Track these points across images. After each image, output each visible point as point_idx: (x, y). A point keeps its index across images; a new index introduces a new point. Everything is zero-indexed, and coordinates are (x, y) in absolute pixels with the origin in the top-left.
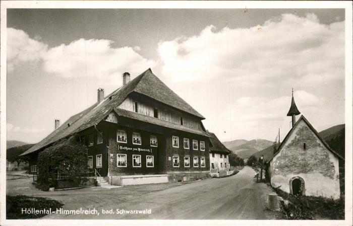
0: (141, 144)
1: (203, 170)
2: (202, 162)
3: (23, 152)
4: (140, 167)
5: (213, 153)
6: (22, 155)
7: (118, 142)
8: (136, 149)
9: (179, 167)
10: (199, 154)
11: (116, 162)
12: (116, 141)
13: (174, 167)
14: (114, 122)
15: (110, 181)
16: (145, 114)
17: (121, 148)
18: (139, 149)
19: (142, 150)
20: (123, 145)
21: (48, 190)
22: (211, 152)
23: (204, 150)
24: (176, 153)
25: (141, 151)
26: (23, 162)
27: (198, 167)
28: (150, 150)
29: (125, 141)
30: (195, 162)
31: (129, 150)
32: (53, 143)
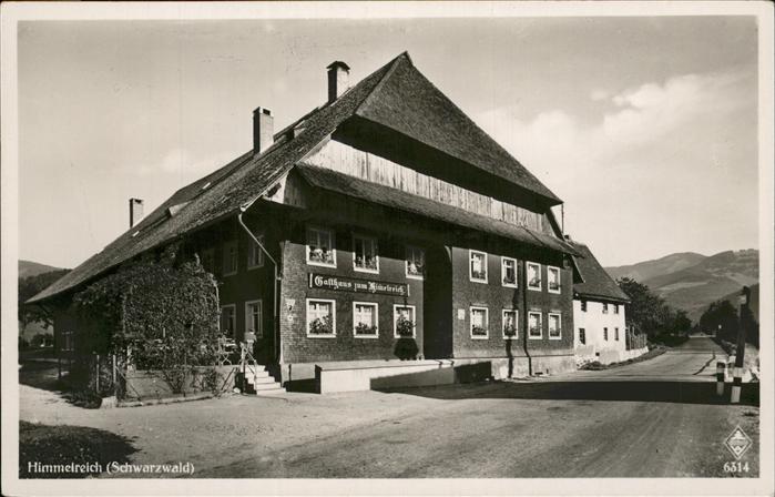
0: (377, 272)
1: (555, 348)
2: (552, 324)
3: (36, 293)
4: (376, 336)
5: (584, 299)
6: (33, 299)
7: (309, 263)
8: (365, 287)
9: (486, 337)
10: (544, 301)
11: (304, 323)
12: (305, 262)
13: (473, 337)
14: (298, 205)
15: (285, 378)
16: (392, 186)
17: (319, 281)
18: (372, 286)
19: (381, 288)
20: (326, 274)
21: (98, 405)
22: (576, 298)
23: (558, 292)
24: (478, 298)
25: (378, 292)
26: (38, 321)
27: (540, 338)
28: (405, 290)
29: (331, 262)
30: (532, 322)
31: (341, 289)
32: (118, 266)
